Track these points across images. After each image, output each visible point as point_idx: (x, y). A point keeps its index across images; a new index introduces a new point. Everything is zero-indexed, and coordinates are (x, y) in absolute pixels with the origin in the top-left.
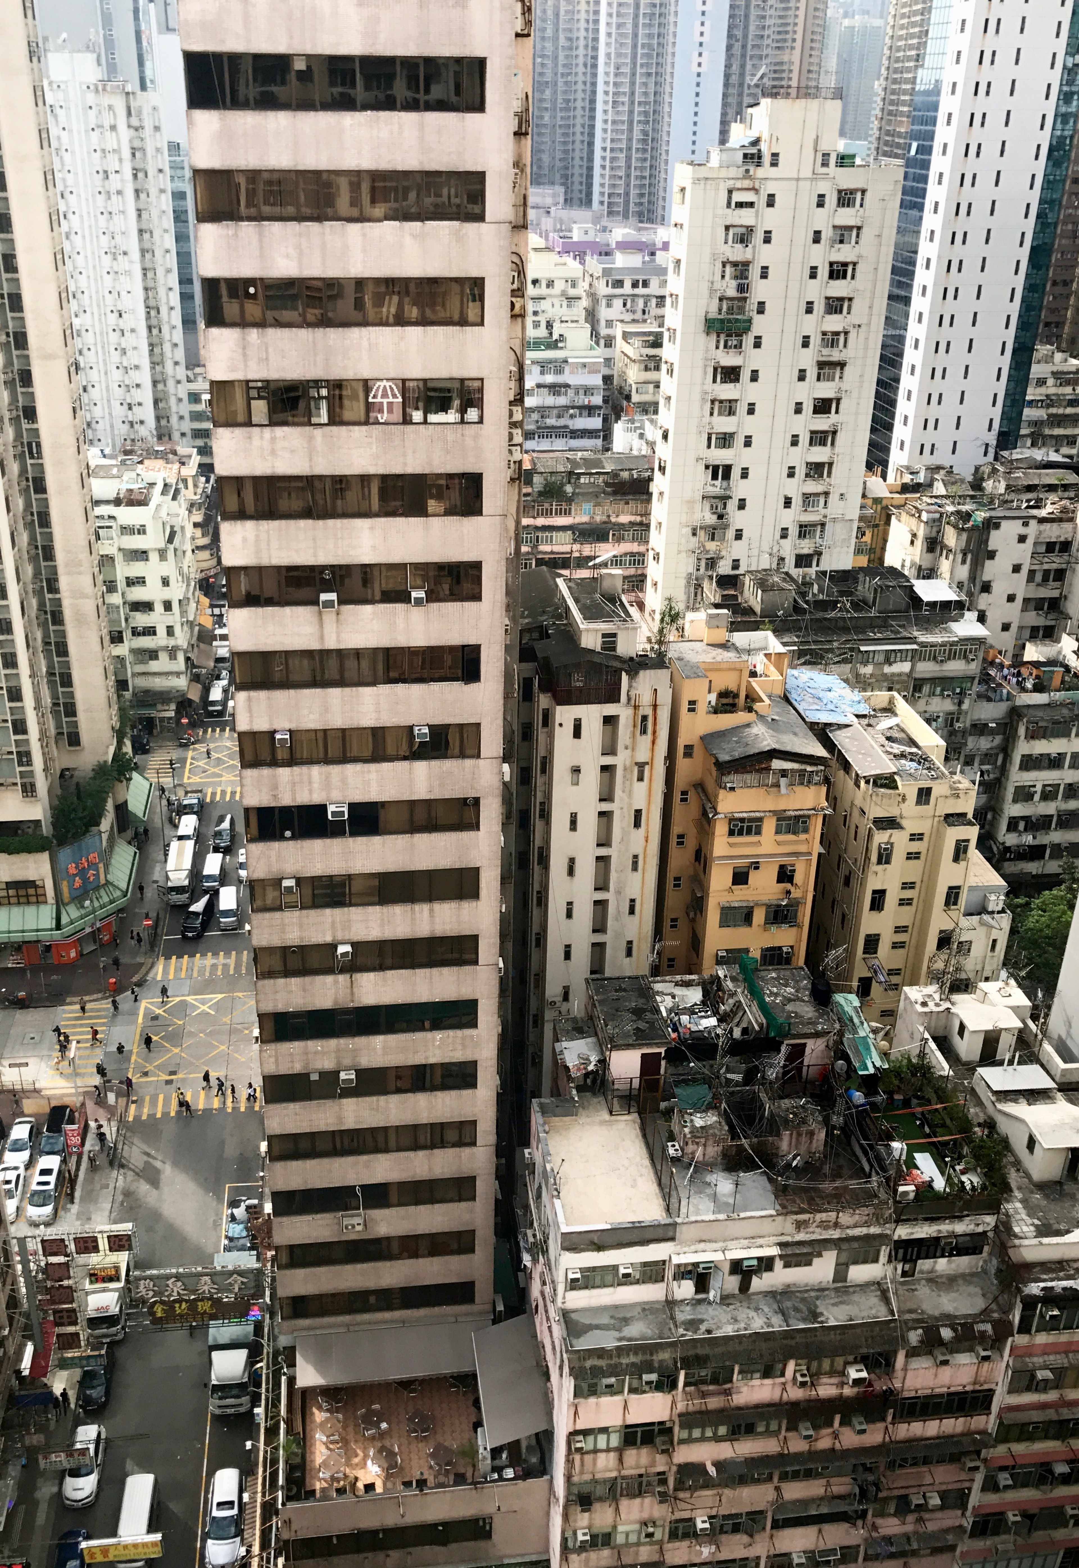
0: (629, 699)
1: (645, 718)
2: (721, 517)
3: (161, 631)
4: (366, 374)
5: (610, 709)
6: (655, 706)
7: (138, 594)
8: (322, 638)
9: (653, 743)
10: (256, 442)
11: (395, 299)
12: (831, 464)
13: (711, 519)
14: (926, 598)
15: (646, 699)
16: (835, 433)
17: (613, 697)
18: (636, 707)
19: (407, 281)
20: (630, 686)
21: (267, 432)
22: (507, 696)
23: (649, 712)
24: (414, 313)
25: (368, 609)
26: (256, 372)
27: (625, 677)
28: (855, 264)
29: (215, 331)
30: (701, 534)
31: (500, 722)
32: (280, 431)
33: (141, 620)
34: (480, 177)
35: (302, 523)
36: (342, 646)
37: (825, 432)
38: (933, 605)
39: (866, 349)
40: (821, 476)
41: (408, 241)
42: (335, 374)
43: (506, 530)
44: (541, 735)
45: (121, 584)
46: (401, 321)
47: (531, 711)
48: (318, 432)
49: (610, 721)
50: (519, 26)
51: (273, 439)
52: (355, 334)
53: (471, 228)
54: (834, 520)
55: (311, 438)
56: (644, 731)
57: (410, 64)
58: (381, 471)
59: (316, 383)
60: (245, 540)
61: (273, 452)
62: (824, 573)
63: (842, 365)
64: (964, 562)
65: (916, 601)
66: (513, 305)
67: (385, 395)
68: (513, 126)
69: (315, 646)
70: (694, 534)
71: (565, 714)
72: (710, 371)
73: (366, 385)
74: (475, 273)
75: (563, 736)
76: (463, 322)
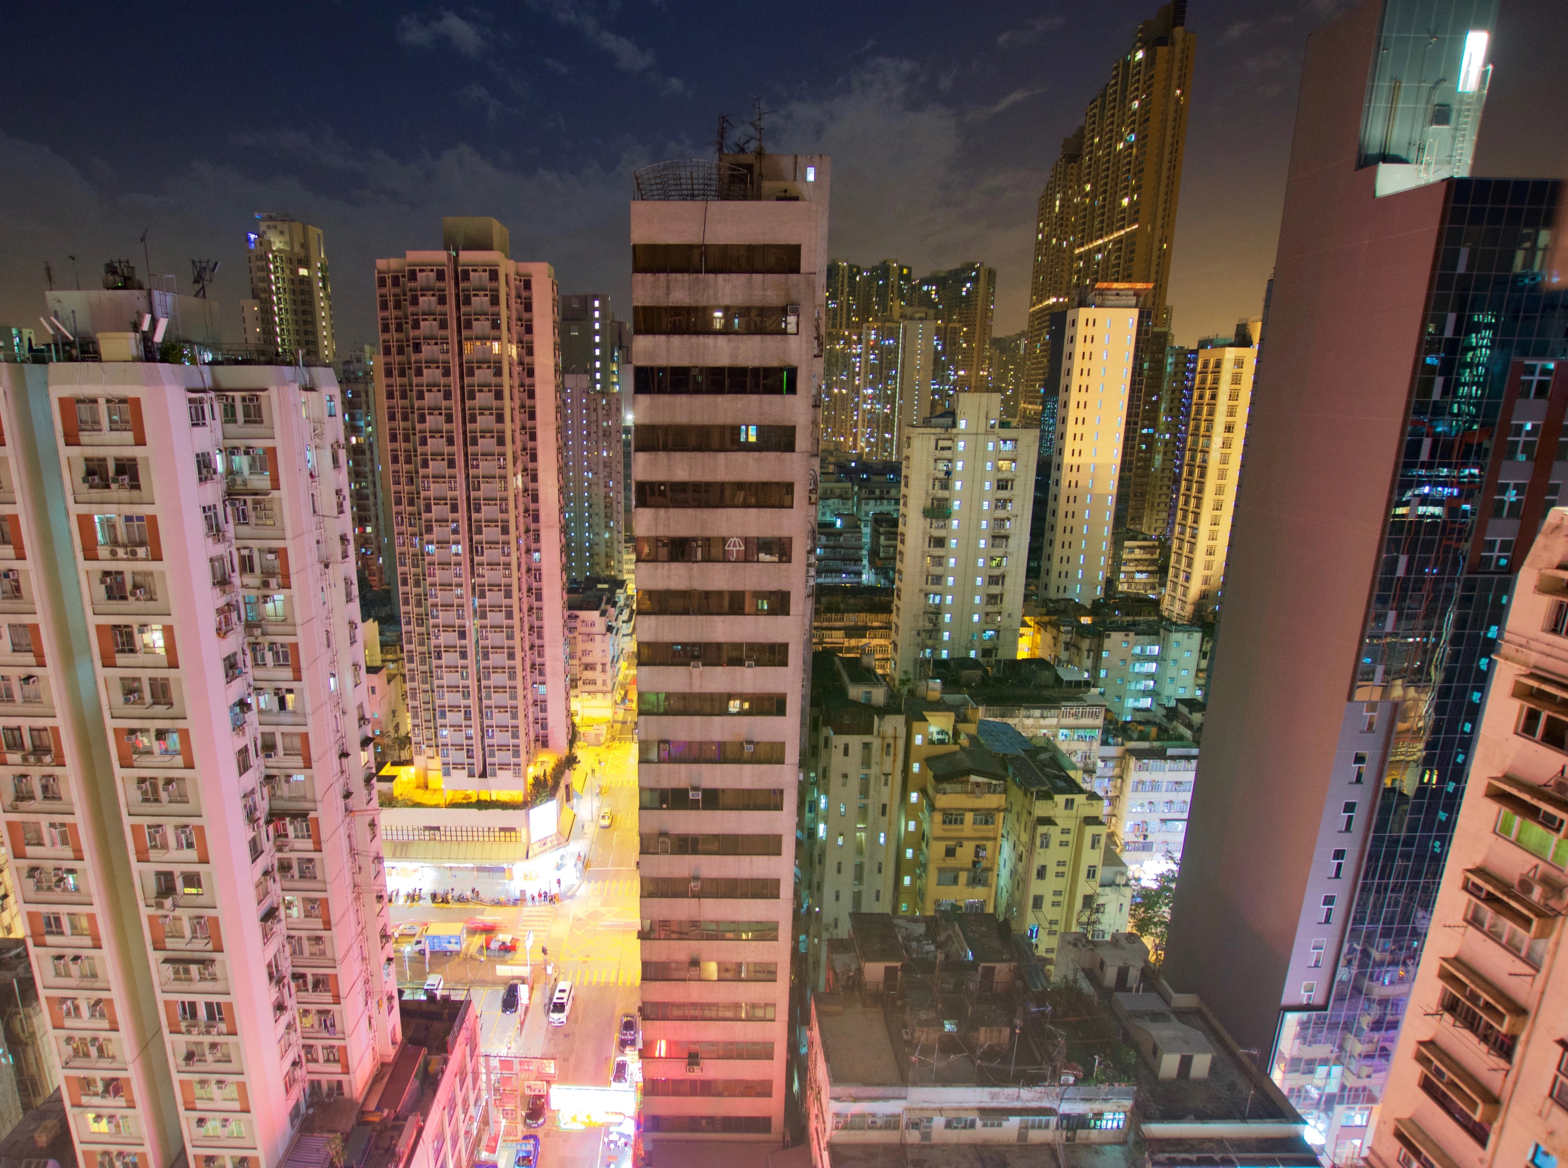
0: (879, 732)
1: (889, 745)
2: (935, 625)
3: (599, 682)
4: (724, 533)
5: (867, 739)
6: (895, 738)
7: (587, 660)
8: (691, 685)
9: (894, 761)
10: (659, 571)
11: (743, 493)
12: (1002, 595)
13: (929, 626)
14: (1065, 679)
15: (890, 732)
16: (1004, 577)
17: (869, 731)
18: (883, 738)
19: (750, 484)
20: (880, 725)
21: (666, 565)
22: (802, 725)
23: (891, 741)
24: (753, 500)
25: (719, 669)
26: (662, 532)
27: (876, 719)
28: (1012, 481)
29: (640, 510)
30: (923, 634)
31: (797, 741)
32: (673, 565)
33: (588, 675)
34: (793, 429)
35: (683, 617)
36: (703, 691)
37: (997, 577)
38: (1069, 683)
39: (1021, 530)
40: (996, 603)
41: (751, 462)
42: (708, 533)
43: (804, 624)
44: (823, 752)
45: (579, 654)
46: (746, 505)
47: (817, 737)
48: (695, 565)
49: (867, 746)
50: (816, 352)
51: (669, 570)
52: (719, 511)
53: (787, 455)
54: (1005, 629)
55: (691, 569)
56: (888, 754)
57: (756, 371)
58: (731, 589)
59: (695, 539)
60: (650, 626)
61: (669, 577)
62: (1000, 661)
63: (1006, 537)
64: (1088, 657)
65: (1058, 679)
66: (810, 498)
67: (735, 546)
68: (811, 402)
69: (687, 690)
70: (919, 634)
71: (839, 740)
72: (927, 540)
73: (724, 540)
74: (788, 479)
75: (837, 755)
76: (781, 506)
